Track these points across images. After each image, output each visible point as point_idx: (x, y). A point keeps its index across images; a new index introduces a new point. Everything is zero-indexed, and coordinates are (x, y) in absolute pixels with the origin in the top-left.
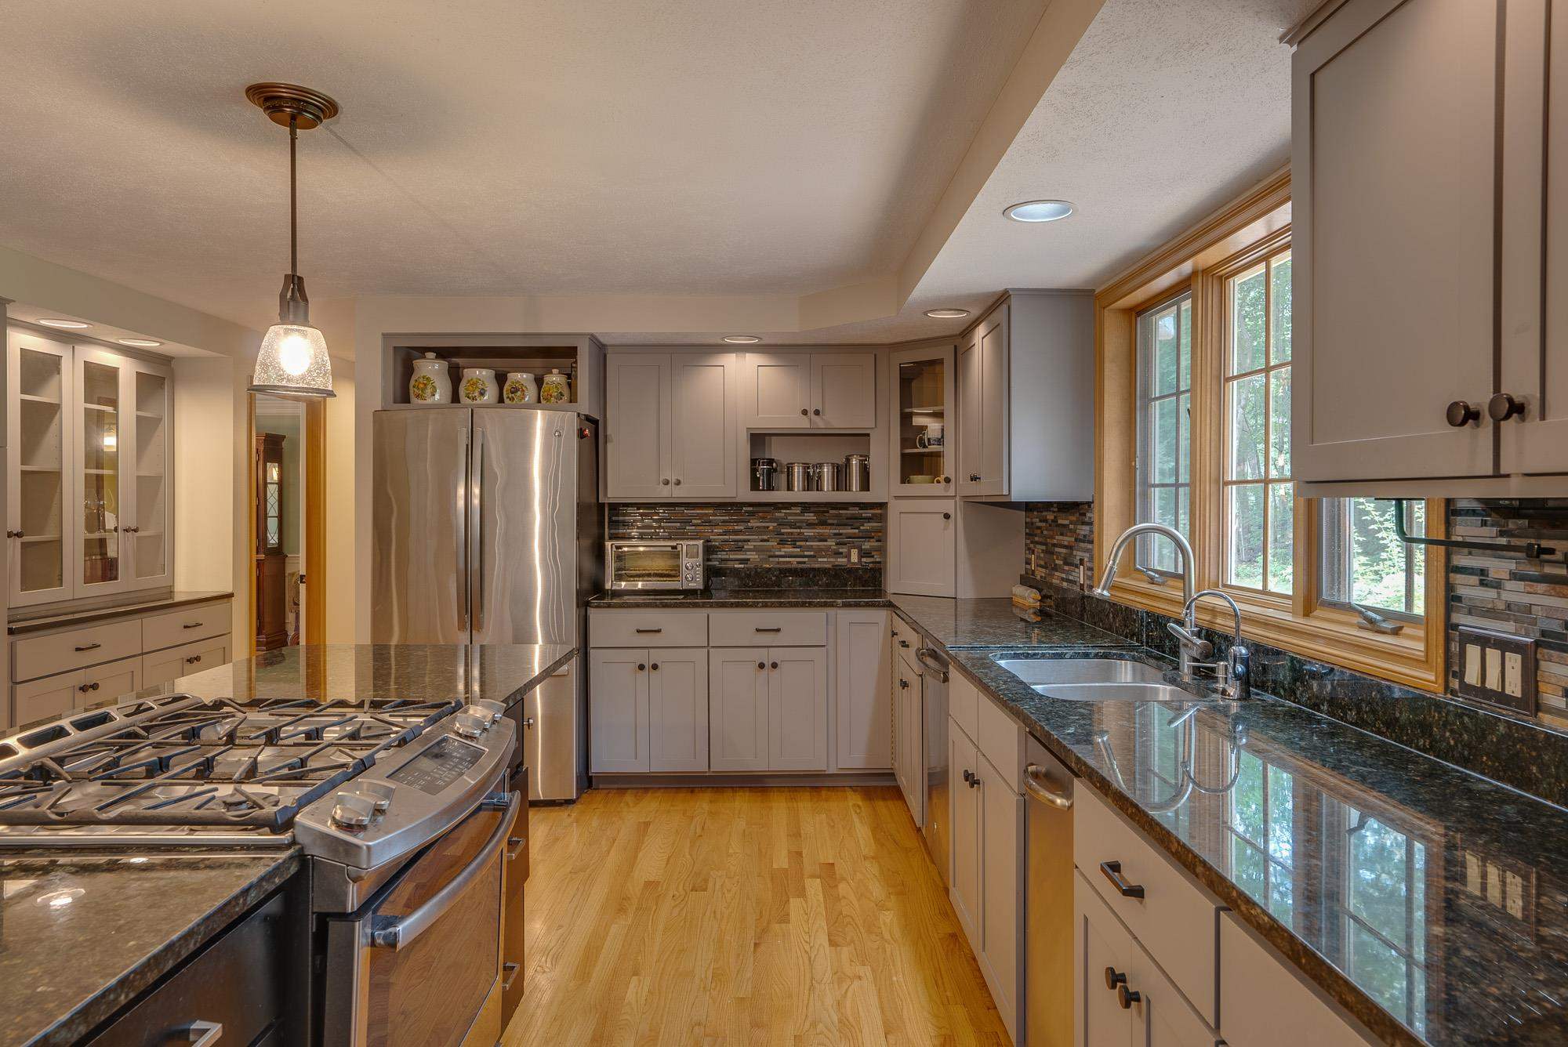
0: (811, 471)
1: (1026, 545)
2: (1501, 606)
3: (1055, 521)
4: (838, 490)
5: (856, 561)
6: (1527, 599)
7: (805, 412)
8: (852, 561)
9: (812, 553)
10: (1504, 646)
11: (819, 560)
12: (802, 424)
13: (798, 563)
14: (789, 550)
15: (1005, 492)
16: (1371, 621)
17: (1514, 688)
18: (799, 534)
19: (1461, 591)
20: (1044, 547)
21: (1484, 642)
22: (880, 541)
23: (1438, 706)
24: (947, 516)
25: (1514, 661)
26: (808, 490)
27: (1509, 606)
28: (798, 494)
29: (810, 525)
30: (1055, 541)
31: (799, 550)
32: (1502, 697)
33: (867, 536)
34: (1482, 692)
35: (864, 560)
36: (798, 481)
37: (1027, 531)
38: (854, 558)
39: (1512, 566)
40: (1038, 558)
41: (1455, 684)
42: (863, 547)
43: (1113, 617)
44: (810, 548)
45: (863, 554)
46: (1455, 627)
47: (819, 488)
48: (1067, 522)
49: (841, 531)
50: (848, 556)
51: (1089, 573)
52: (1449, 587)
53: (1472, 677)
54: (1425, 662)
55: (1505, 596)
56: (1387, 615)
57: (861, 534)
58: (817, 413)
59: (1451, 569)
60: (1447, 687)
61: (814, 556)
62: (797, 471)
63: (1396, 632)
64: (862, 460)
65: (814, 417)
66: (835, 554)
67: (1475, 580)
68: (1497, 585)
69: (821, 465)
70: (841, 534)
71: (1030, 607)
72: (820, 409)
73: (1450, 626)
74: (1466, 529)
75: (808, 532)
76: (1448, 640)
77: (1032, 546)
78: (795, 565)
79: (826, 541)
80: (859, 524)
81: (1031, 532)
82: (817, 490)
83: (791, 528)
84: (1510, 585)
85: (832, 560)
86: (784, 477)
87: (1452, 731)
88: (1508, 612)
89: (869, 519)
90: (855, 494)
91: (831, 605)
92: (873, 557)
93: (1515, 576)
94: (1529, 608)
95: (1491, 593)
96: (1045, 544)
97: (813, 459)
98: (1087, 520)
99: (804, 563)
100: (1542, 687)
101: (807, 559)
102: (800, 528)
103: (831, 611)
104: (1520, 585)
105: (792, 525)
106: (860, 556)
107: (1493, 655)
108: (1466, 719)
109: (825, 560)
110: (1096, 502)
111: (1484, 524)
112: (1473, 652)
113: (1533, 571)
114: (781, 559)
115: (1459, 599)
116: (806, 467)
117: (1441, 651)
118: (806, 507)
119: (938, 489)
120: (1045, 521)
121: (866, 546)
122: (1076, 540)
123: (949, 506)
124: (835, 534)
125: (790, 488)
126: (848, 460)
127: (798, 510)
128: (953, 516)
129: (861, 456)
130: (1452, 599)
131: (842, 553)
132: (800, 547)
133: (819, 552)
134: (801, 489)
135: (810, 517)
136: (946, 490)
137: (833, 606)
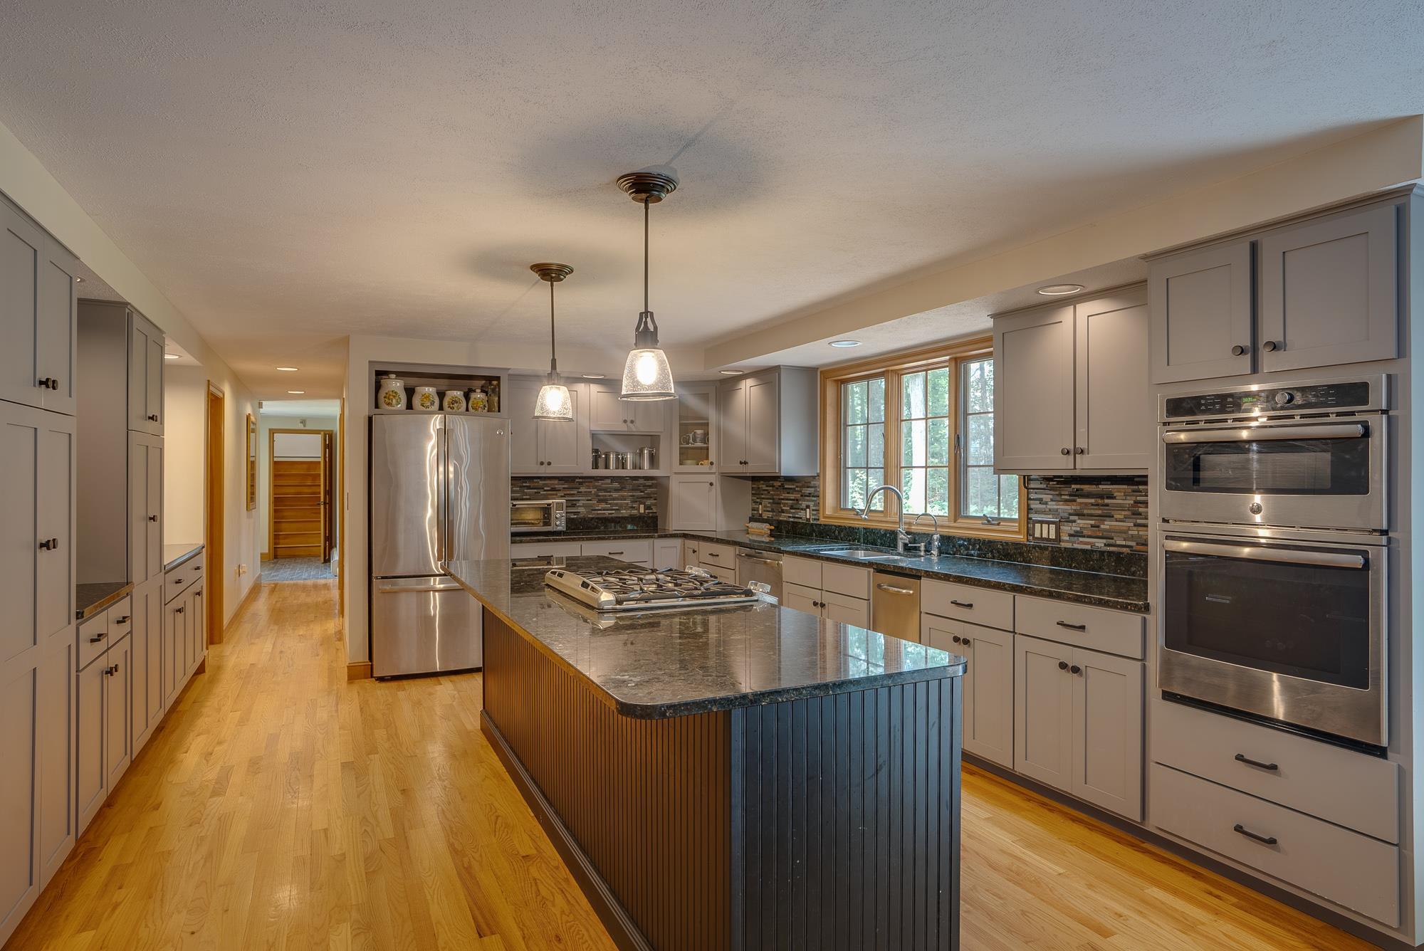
1: (753, 500)
2: (1047, 510)
3: (782, 486)
5: (643, 512)
6: (1055, 507)
7: (625, 421)
8: (640, 511)
10: (1049, 523)
11: (621, 511)
12: (623, 428)
15: (776, 470)
16: (989, 521)
17: (1053, 536)
19: (1032, 506)
20: (771, 501)
21: (1042, 522)
22: (662, 500)
23: (1025, 545)
24: (712, 485)
25: (1053, 527)
27: (1050, 510)
28: (612, 471)
29: (616, 490)
30: (782, 497)
31: (609, 506)
32: (1048, 539)
33: (648, 497)
34: (1042, 538)
35: (649, 511)
36: (612, 463)
37: (754, 492)
39: (1051, 497)
40: (765, 506)
41: (1031, 538)
44: (616, 505)
45: (647, 507)
46: (1031, 519)
47: (625, 467)
48: (793, 487)
49: (634, 494)
51: (815, 512)
52: (1028, 505)
53: (1037, 535)
54: (1019, 533)
55: (1048, 507)
56: (993, 519)
58: (632, 421)
59: (1029, 499)
60: (1028, 540)
61: (619, 509)
63: (998, 524)
64: (650, 451)
66: (631, 507)
67: (1038, 502)
68: (1046, 503)
69: (626, 454)
72: (634, 420)
73: (1029, 519)
74: (1032, 486)
75: (615, 495)
76: (1028, 523)
77: (758, 500)
80: (645, 489)
81: (758, 493)
84: (1050, 503)
87: (1031, 553)
88: (1050, 512)
89: (650, 487)
92: (652, 509)
93: (1052, 500)
94: (1057, 510)
95: (1044, 506)
96: (773, 499)
97: (621, 449)
98: (813, 485)
99: (613, 513)
100: (1061, 534)
101: (614, 511)
104: (1054, 503)
106: (646, 509)
107: (1045, 526)
108: (1036, 548)
110: (819, 476)
111: (1041, 483)
112: (1038, 526)
113: (1058, 498)
115: (1032, 509)
116: (617, 455)
117: (1026, 527)
119: (703, 467)
120: (772, 486)
121: (649, 503)
122: (802, 496)
123: (712, 479)
126: (642, 450)
128: (715, 485)
129: (650, 448)
130: (1029, 509)
132: (611, 504)
133: (622, 507)
136: (710, 468)
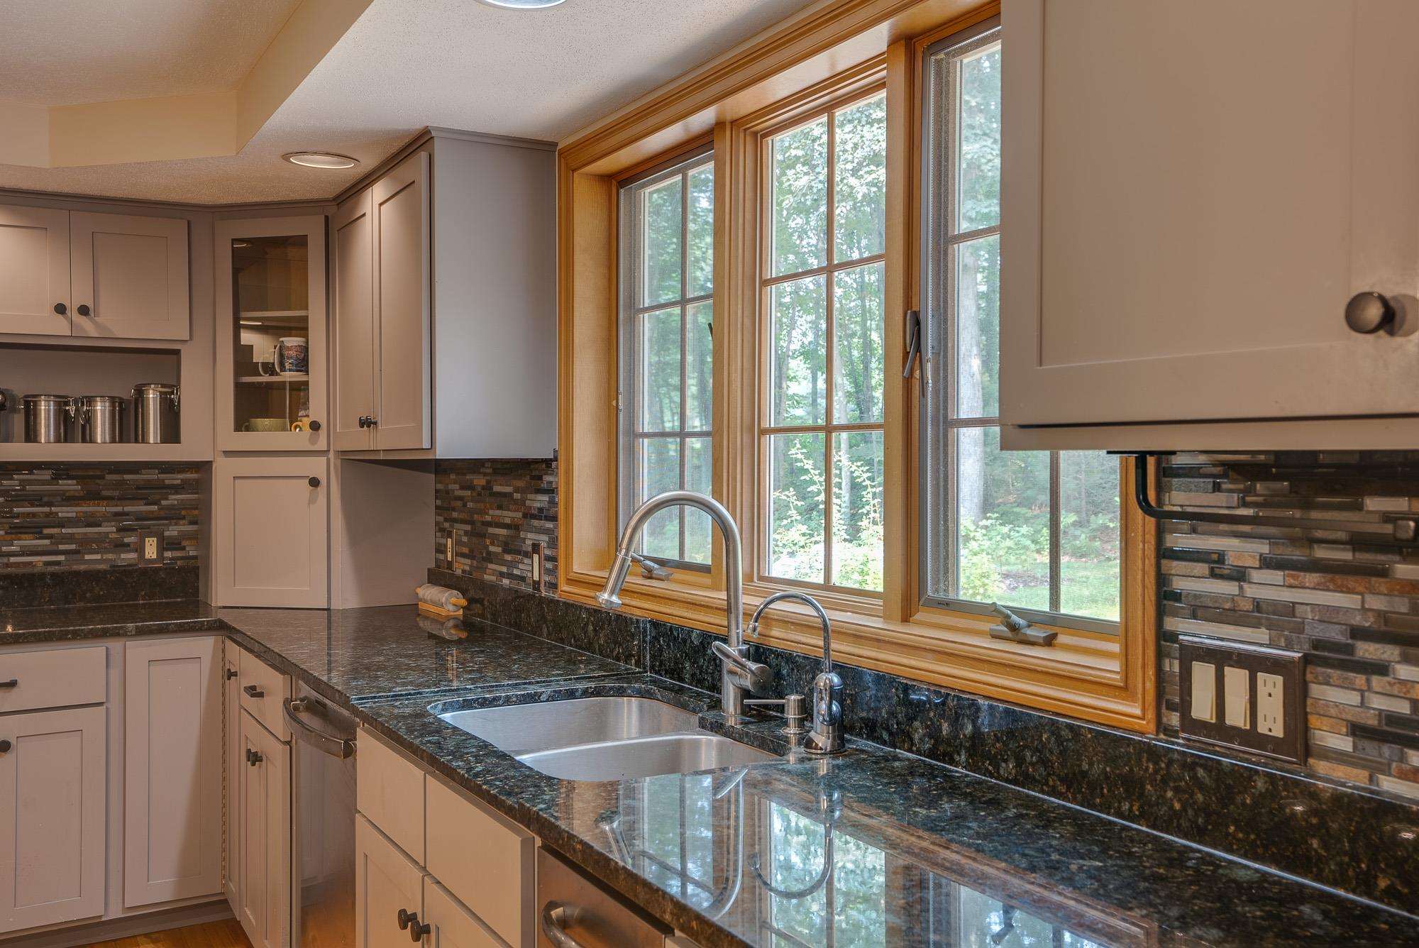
0: (72, 409)
1: (437, 524)
2: (1247, 606)
3: (488, 487)
4: (121, 441)
5: (154, 556)
6: (1287, 596)
7: (61, 309)
8: (147, 556)
9: (73, 547)
10: (1254, 664)
11: (87, 557)
12: (58, 328)
13: (47, 564)
14: (29, 542)
15: (426, 445)
16: (1014, 628)
17: (1272, 722)
18: (48, 515)
19: (1179, 584)
20: (468, 528)
21: (1221, 658)
22: (195, 523)
23: (1153, 753)
24: (314, 482)
25: (1272, 687)
26: (66, 441)
27: (1258, 605)
28: (47, 448)
29: (69, 500)
30: (488, 518)
31: (47, 542)
32: (1251, 737)
33: (173, 516)
34: (1219, 729)
35: (168, 554)
36: (48, 426)
37: (439, 503)
38: (151, 550)
39: (1264, 548)
40: (458, 543)
41: (1174, 719)
42: (167, 534)
43: (595, 630)
44: (70, 538)
45: (165, 544)
46: (1173, 637)
47: (88, 437)
48: (508, 489)
49: (126, 509)
50: (140, 549)
51: (549, 565)
52: (1162, 580)
53: (1202, 708)
54: (1124, 690)
55: (1250, 591)
56: (1033, 618)
57: (162, 513)
58: (84, 310)
59: (1164, 553)
60: (1161, 727)
61: (76, 552)
62: (46, 410)
63: (1049, 642)
64: (166, 393)
65: (78, 318)
66: (116, 546)
67: (1202, 568)
68: (1240, 575)
69: (90, 400)
70: (127, 514)
71: (448, 618)
72: (90, 304)
73: (1164, 637)
74: (1180, 497)
75: (65, 512)
76: (1160, 655)
77: (447, 525)
78: (40, 568)
79: (100, 526)
80: (158, 497)
81: (445, 506)
82: (84, 441)
83: (32, 505)
84: (1256, 576)
85: (110, 556)
86: (18, 421)
87: (1177, 790)
88: (1258, 614)
89: (176, 489)
90: (152, 449)
91: (116, 634)
92: (184, 548)
93: (1267, 563)
94: (1291, 609)
95: (1229, 588)
96: (471, 522)
97: (74, 388)
98: (544, 485)
99: (58, 563)
100: (1314, 721)
101: (62, 558)
102: (50, 504)
103: (115, 645)
104: (1277, 576)
105: (36, 500)
106: (161, 549)
107: (1236, 678)
108: (1201, 772)
109: (98, 557)
110: (562, 458)
111: (1217, 488)
112: (1203, 674)
113: (1296, 554)
114: (12, 559)
115: (1177, 597)
116: (62, 402)
117: (1151, 672)
118: (62, 470)
119: (298, 438)
120: (471, 487)
121: (172, 531)
122: (525, 516)
123: (317, 467)
124: (116, 514)
125: (31, 435)
126: (140, 393)
127: (46, 475)
128: (324, 482)
129: (163, 386)
130: (1166, 597)
131: (128, 545)
132: (50, 537)
133: (85, 544)
134: (52, 439)
135: (70, 486)
136: (313, 440)
137: (118, 635)
